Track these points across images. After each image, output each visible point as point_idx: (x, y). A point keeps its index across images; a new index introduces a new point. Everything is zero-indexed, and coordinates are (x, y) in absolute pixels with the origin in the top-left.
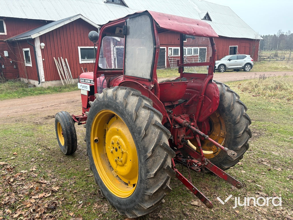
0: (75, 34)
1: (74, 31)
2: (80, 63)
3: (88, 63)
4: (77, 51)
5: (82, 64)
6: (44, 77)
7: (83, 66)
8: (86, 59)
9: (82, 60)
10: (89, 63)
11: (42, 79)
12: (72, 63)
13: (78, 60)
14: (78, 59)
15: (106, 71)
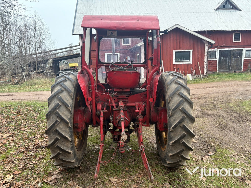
0: (172, 40)
1: (172, 38)
2: (174, 63)
3: (180, 64)
4: (172, 54)
5: (176, 65)
6: (144, 74)
7: (176, 67)
8: (180, 61)
9: (175, 62)
10: (182, 64)
11: (142, 76)
12: (167, 64)
13: (172, 62)
14: (172, 60)
15: (105, 64)
